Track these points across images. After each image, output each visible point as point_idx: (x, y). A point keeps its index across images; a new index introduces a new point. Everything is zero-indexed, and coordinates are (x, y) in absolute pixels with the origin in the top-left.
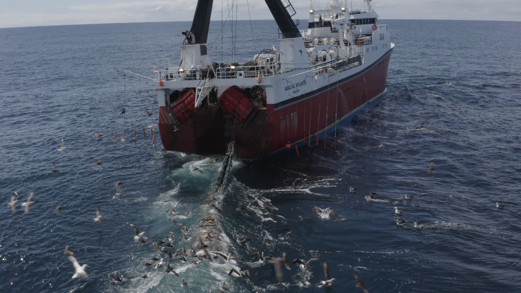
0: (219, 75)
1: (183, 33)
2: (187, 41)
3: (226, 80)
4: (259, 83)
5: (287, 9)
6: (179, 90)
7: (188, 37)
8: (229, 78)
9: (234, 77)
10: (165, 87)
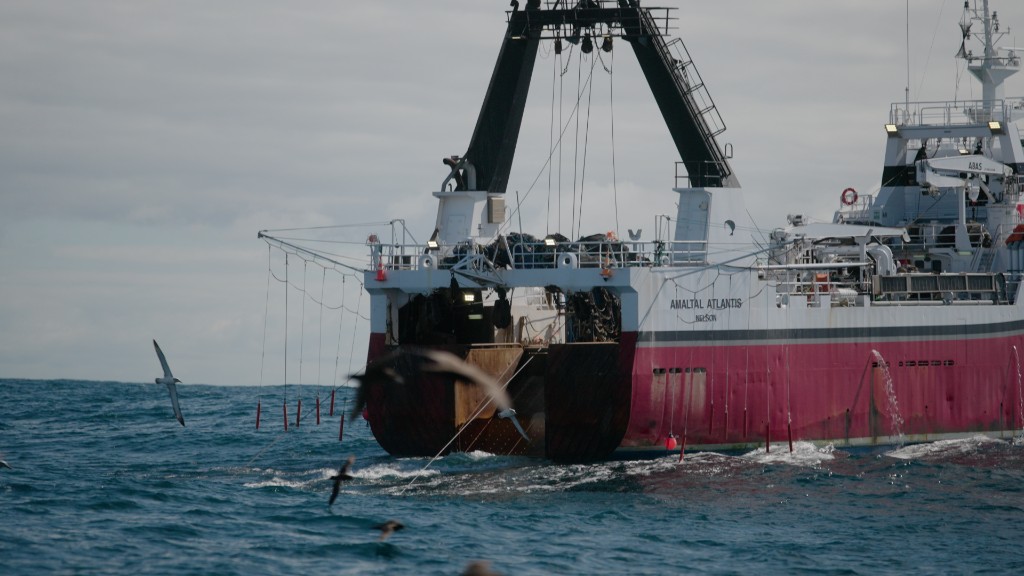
0: (517, 259)
1: (446, 161)
2: (454, 182)
3: (533, 271)
4: (606, 279)
5: (706, 116)
6: (424, 294)
7: (458, 173)
8: (541, 267)
9: (551, 267)
10: (389, 285)
